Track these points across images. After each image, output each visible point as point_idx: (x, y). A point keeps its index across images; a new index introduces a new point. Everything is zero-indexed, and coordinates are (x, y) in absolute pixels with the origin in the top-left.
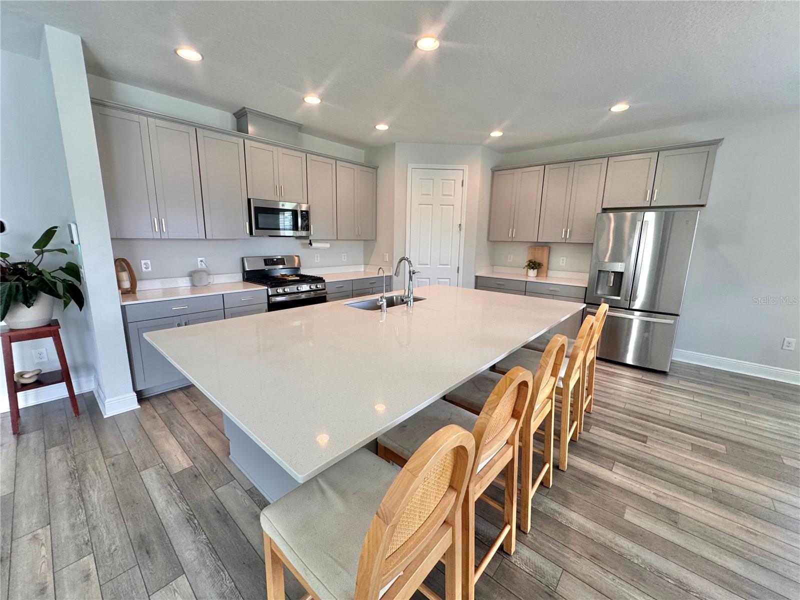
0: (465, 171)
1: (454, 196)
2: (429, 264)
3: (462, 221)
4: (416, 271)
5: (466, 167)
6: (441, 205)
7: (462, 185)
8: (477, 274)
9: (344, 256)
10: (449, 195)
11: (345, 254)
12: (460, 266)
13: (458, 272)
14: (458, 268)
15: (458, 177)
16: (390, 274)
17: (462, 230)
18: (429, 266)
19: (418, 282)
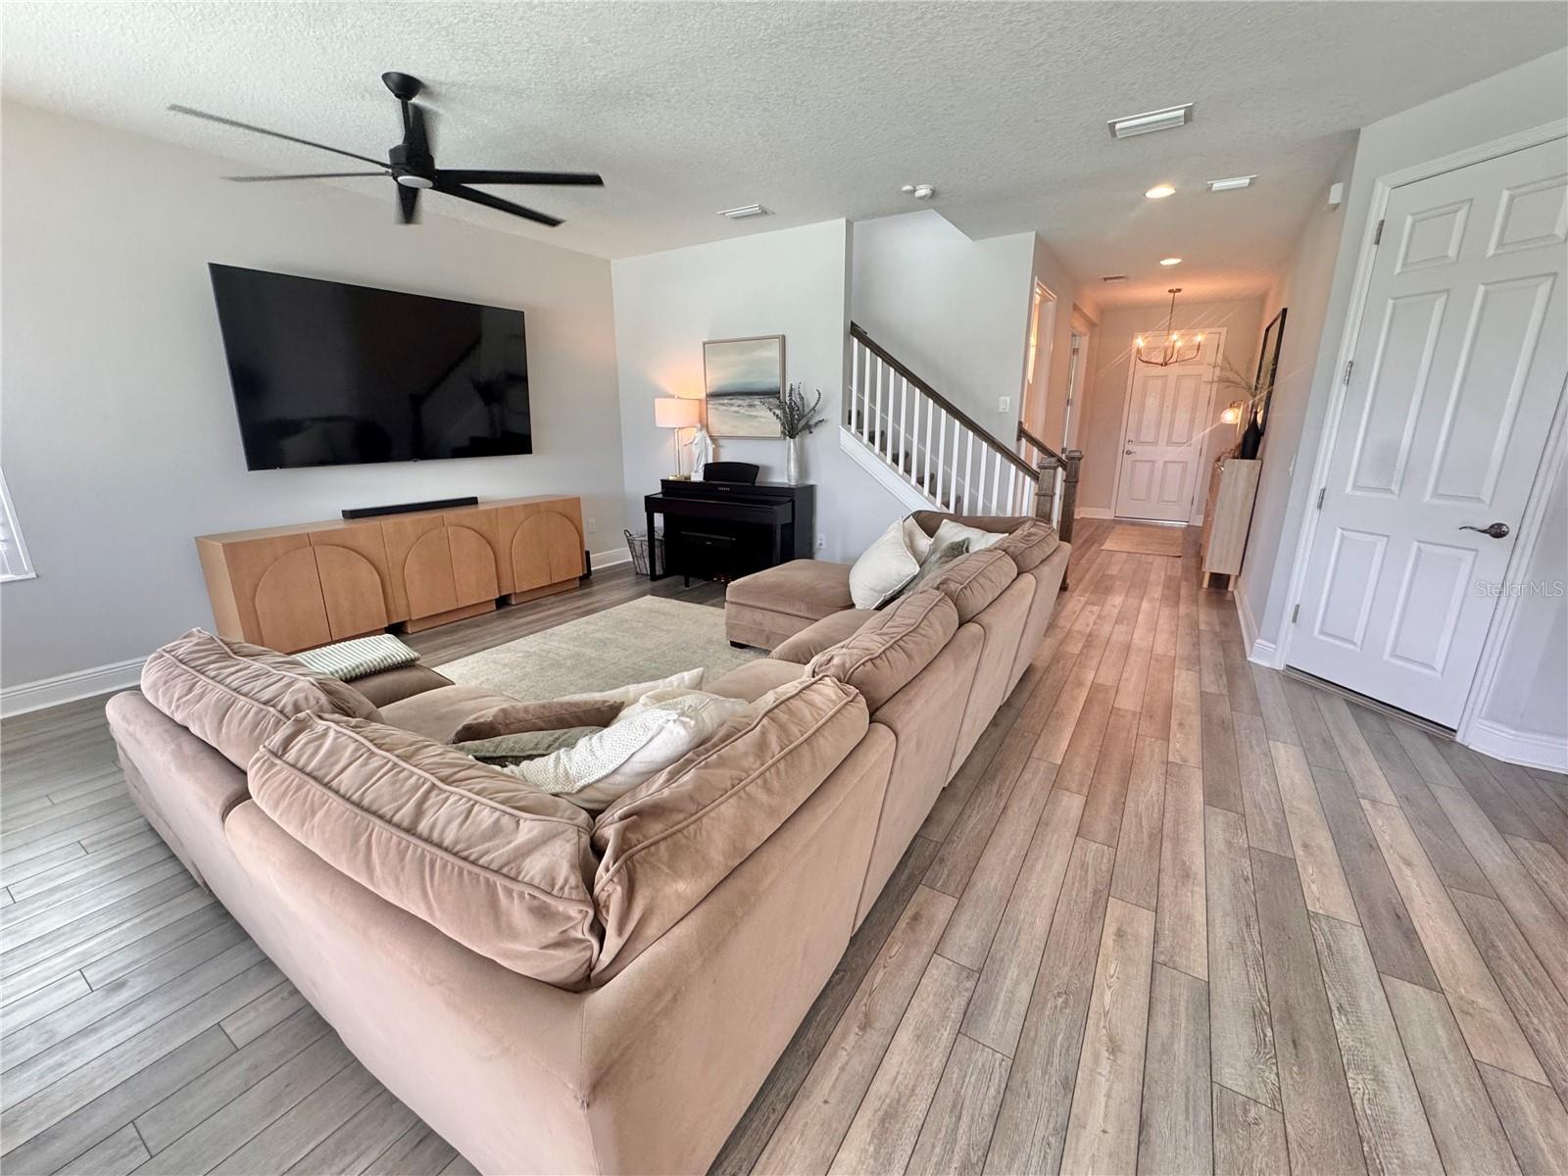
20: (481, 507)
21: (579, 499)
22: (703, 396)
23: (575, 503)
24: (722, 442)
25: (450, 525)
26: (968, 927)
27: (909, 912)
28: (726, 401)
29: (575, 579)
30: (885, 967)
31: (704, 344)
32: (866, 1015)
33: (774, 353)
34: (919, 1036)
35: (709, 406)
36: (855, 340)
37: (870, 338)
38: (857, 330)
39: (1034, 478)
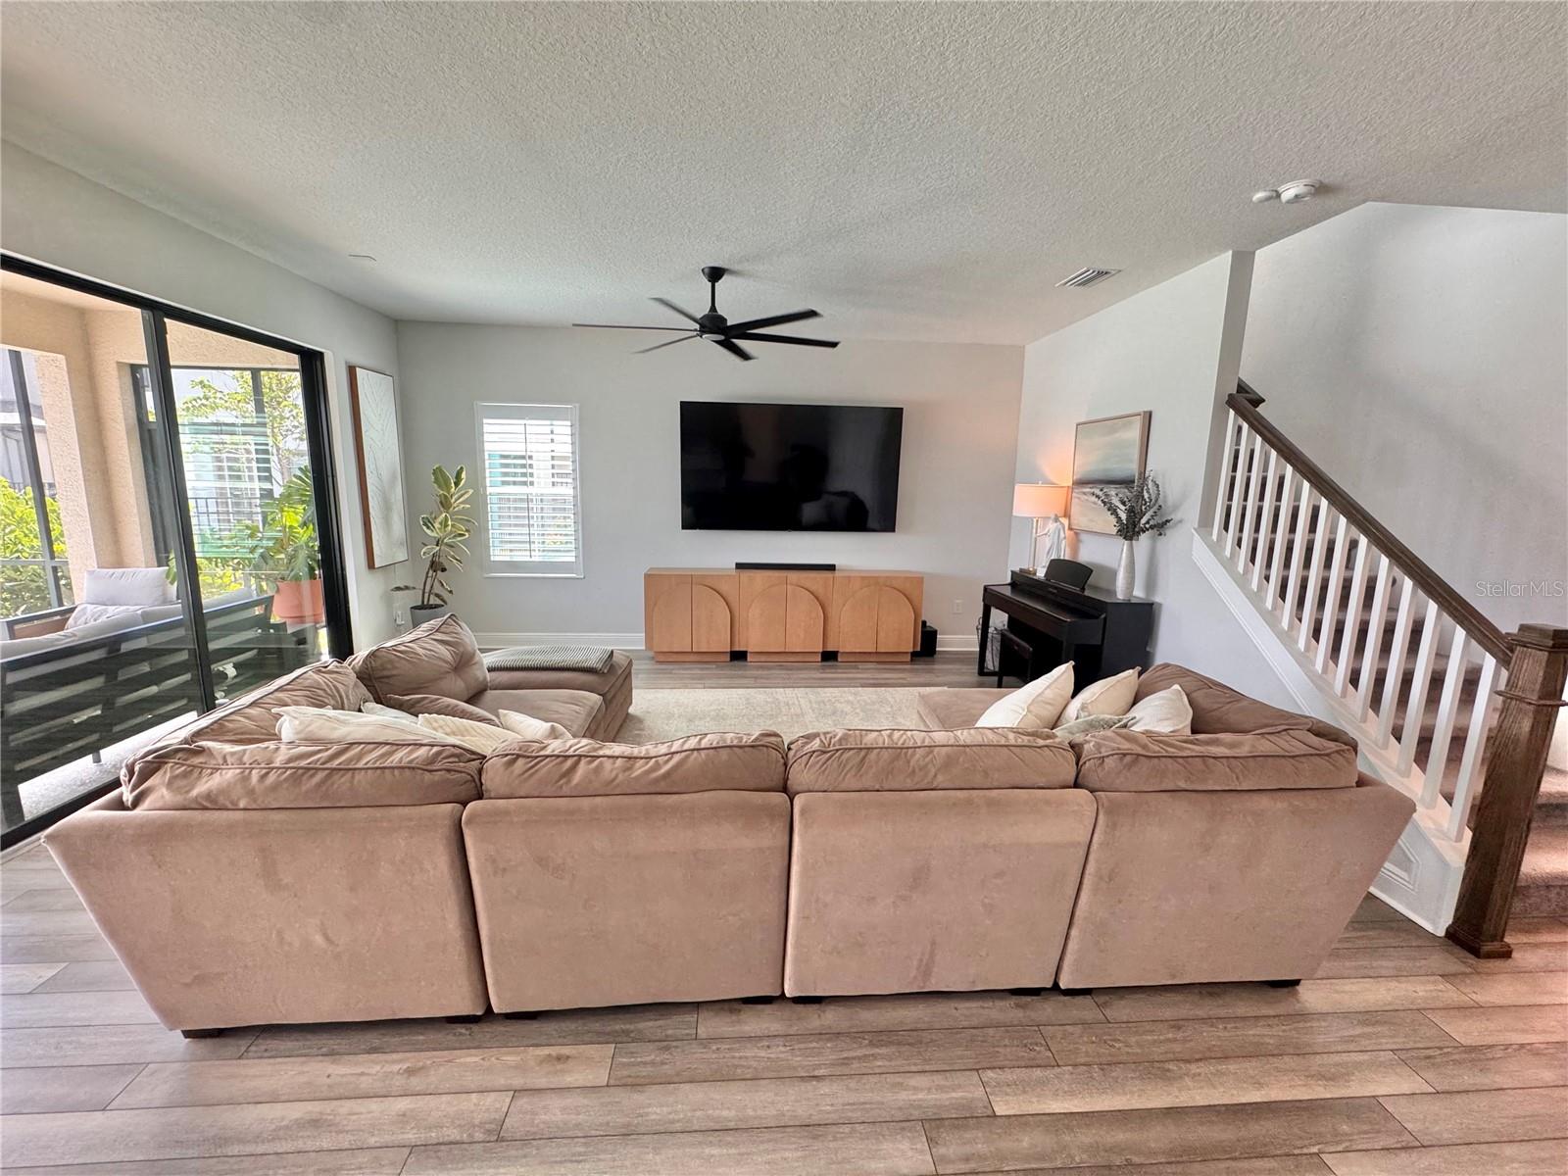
20: (837, 574)
21: (922, 578)
22: (1070, 484)
23: (918, 581)
24: (1083, 537)
25: (791, 584)
26: (564, 1109)
27: (566, 1050)
28: (1088, 490)
29: (907, 653)
30: (483, 1059)
31: (1077, 425)
32: (422, 1068)
33: (1134, 433)
34: (404, 1115)
35: (1074, 494)
36: (1232, 412)
37: (1261, 409)
38: (1241, 398)
39: (1504, 660)
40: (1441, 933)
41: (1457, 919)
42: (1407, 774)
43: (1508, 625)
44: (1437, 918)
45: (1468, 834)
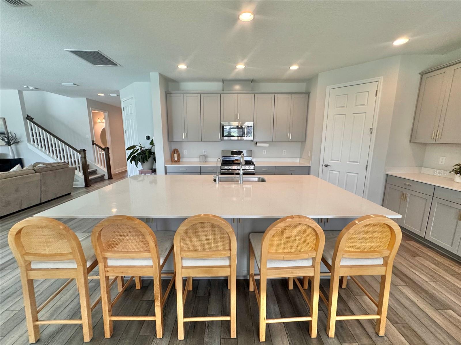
0: (379, 82)
1: (367, 105)
2: (340, 160)
3: (374, 126)
4: (328, 165)
5: (381, 79)
6: (354, 114)
7: (376, 95)
8: (389, 173)
9: (284, 152)
10: (362, 105)
11: (285, 150)
12: (368, 164)
13: (366, 169)
14: (367, 166)
15: (373, 88)
16: (309, 165)
17: (373, 133)
18: (340, 162)
19: (330, 172)
36: (28, 121)
37: (33, 120)
38: (29, 118)
39: (80, 154)
40: (84, 187)
41: (85, 184)
42: (79, 173)
43: (79, 150)
44: (83, 185)
45: (83, 175)
